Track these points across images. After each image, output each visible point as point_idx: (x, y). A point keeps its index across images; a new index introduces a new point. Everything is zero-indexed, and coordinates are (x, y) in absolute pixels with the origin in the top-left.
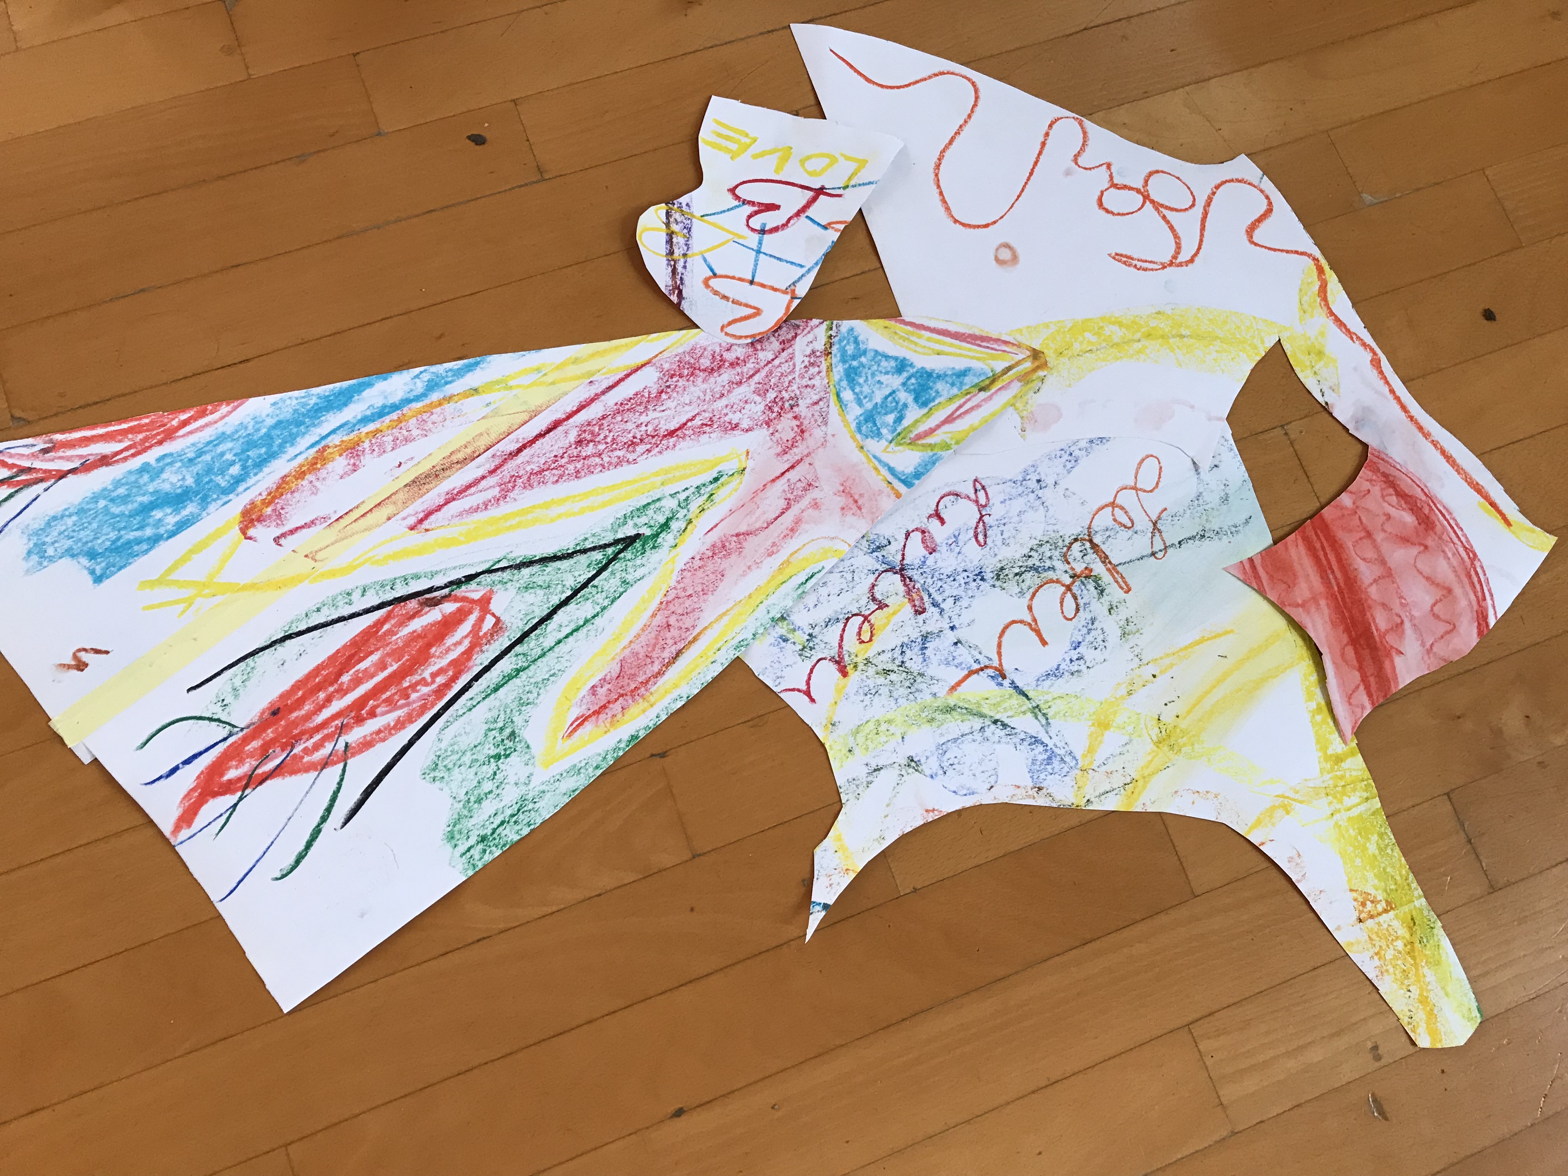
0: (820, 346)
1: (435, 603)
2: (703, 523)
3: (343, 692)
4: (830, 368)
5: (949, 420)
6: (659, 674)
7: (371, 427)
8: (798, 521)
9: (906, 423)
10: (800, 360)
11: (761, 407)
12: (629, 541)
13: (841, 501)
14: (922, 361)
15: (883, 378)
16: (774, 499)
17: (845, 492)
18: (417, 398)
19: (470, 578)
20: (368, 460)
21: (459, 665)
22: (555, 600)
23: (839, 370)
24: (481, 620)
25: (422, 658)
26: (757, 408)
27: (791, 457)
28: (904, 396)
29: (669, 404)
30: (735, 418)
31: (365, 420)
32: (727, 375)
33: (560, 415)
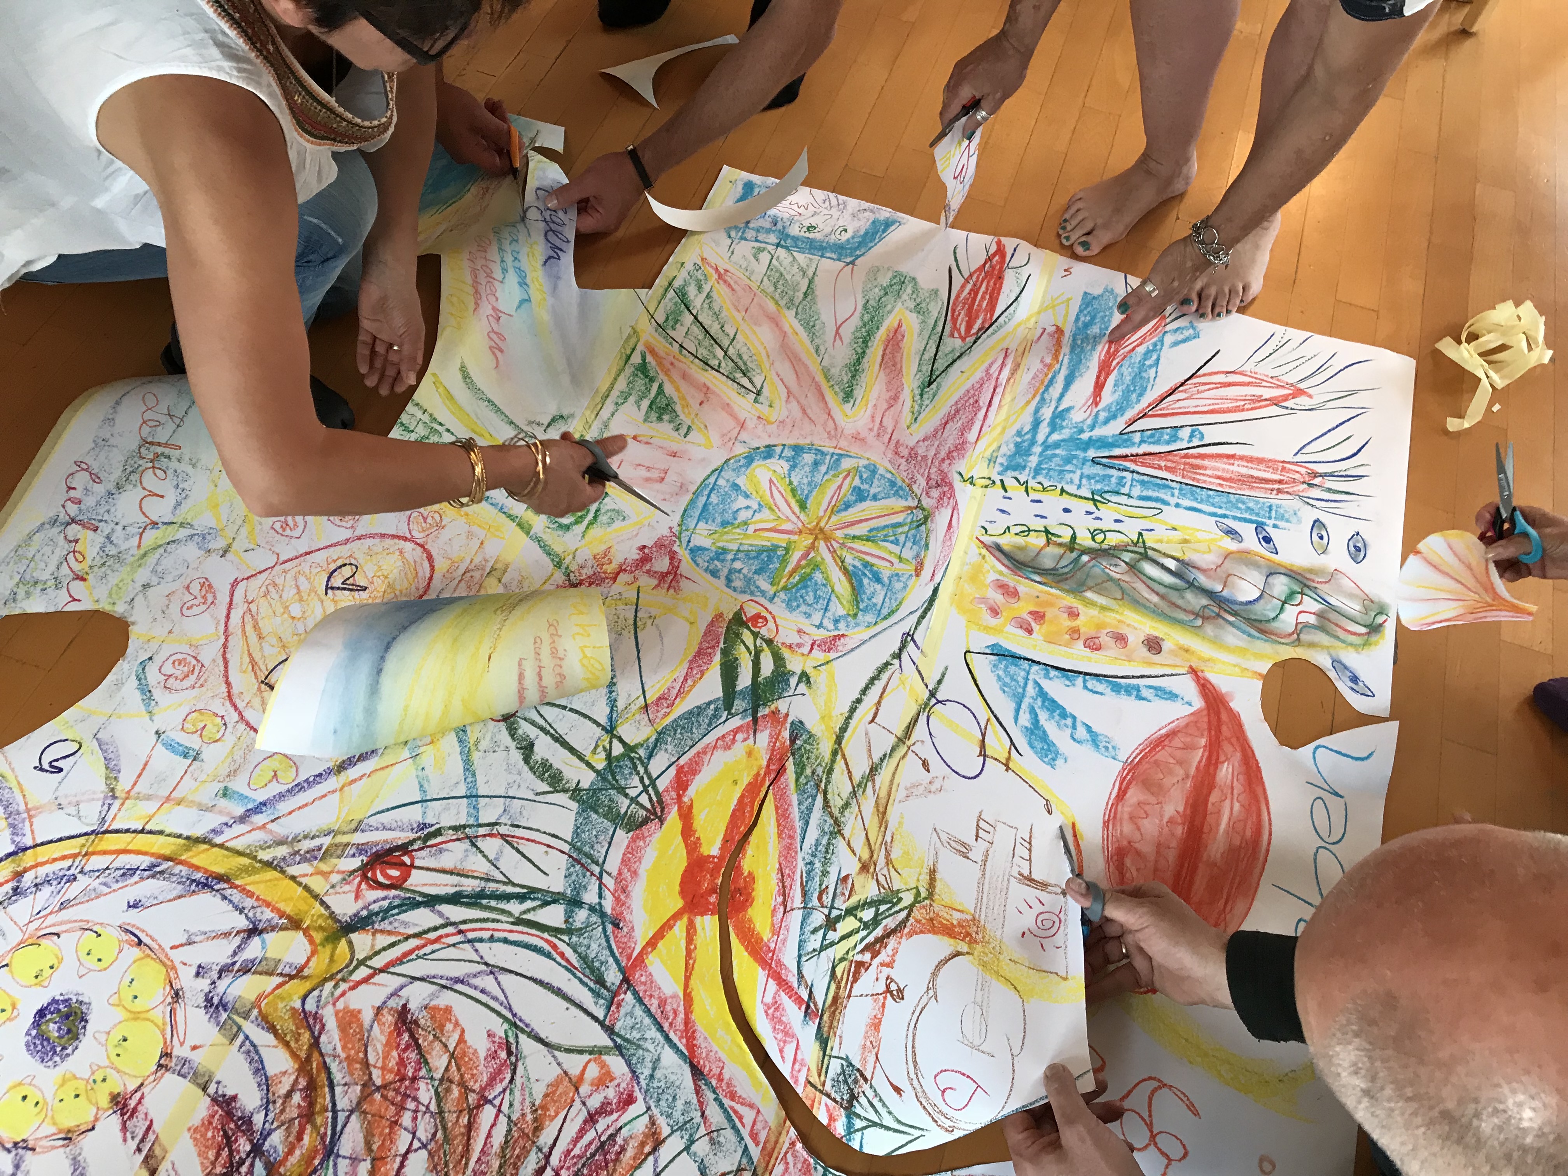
0: (915, 487)
1: (979, 330)
2: (908, 403)
3: (985, 293)
4: (904, 481)
5: (840, 487)
6: (885, 350)
7: (1050, 376)
8: (873, 421)
9: (857, 478)
10: (918, 476)
11: (920, 452)
12: (930, 383)
13: (862, 436)
14: (868, 504)
15: (878, 490)
16: (889, 423)
17: (863, 440)
18: (1043, 393)
19: (975, 342)
20: (1041, 366)
21: (954, 320)
22: (940, 353)
23: (900, 483)
24: (960, 334)
26: (921, 451)
27: (893, 442)
28: (865, 487)
29: (955, 432)
30: (926, 443)
31: (1054, 377)
32: (943, 454)
33: (991, 409)
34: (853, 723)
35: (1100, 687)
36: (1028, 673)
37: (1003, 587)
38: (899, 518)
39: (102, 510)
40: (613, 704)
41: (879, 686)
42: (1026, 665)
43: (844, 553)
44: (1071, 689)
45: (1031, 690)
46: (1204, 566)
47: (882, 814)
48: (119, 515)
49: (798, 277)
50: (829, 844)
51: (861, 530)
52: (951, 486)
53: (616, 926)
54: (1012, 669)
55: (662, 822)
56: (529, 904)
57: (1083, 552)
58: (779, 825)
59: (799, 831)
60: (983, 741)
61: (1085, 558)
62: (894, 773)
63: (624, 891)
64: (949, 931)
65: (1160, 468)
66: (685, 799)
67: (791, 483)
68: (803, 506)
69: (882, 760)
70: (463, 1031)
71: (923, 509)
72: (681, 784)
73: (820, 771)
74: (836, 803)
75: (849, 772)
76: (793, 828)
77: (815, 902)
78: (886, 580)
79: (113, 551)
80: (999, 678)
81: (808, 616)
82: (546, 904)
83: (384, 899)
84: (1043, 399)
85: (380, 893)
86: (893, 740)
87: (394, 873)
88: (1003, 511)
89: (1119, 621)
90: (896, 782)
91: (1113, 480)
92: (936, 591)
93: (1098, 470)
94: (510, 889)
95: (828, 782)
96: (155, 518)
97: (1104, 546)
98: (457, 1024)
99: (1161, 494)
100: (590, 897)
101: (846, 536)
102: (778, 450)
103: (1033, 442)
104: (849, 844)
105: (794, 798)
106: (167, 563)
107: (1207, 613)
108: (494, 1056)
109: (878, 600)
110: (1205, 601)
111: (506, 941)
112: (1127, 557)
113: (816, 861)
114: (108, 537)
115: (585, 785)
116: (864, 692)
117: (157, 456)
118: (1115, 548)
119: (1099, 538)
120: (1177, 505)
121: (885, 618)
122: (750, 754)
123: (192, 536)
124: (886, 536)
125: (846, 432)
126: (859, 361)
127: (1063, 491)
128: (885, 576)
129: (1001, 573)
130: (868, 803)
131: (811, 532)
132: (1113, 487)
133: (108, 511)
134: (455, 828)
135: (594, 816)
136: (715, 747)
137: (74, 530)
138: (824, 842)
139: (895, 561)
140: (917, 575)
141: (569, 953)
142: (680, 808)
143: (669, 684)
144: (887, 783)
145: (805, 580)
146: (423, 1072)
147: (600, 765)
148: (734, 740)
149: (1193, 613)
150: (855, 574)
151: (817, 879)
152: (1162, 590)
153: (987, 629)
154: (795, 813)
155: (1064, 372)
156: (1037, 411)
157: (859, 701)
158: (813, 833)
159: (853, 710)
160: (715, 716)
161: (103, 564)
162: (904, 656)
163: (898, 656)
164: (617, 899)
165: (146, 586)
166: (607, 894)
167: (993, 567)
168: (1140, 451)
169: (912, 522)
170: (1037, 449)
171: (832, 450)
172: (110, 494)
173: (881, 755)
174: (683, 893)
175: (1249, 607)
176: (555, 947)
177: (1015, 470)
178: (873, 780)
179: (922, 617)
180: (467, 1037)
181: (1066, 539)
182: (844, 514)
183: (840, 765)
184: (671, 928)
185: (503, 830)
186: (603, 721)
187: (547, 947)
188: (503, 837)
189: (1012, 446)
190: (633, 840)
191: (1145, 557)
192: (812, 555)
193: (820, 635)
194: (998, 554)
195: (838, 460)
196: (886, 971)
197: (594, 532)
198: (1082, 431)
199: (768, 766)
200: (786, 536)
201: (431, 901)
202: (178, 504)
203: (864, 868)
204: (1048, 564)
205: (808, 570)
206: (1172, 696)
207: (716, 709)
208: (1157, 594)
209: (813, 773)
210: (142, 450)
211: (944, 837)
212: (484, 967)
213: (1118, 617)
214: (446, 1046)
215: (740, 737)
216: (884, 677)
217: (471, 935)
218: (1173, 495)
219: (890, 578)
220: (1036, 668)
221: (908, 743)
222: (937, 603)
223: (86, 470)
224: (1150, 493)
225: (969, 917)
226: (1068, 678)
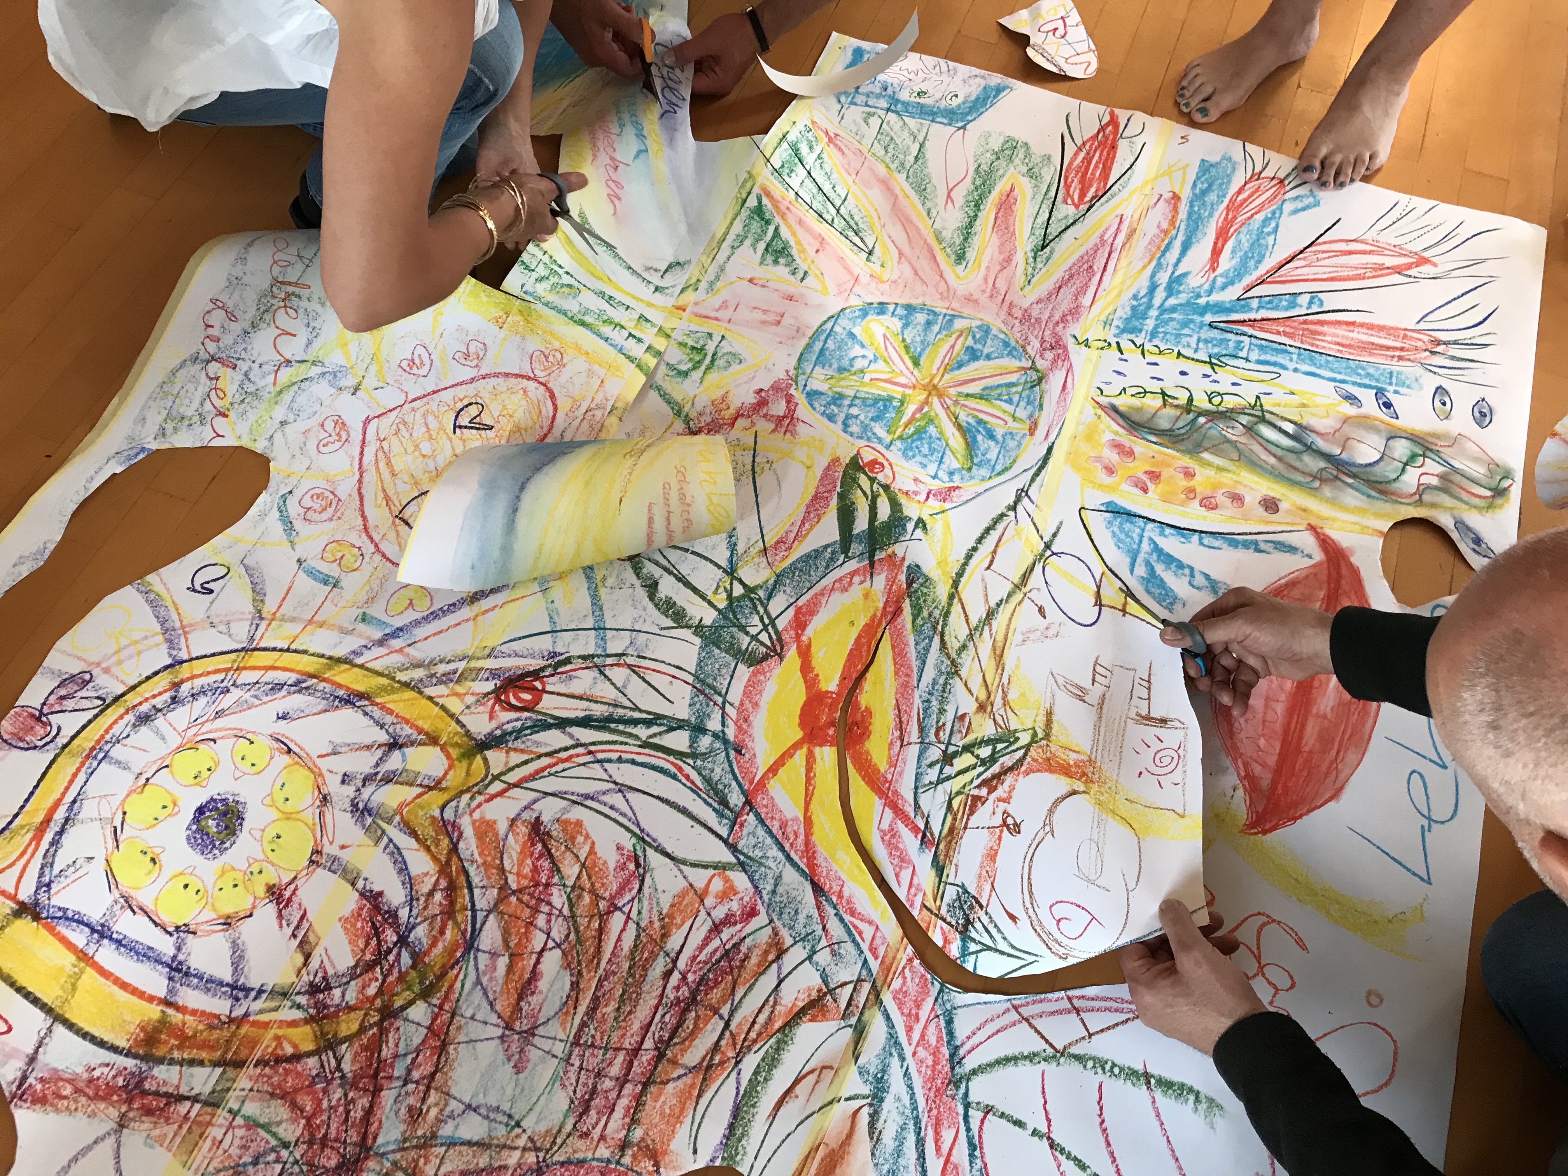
0: (1029, 348)
1: (1093, 198)
2: (1022, 266)
3: (1098, 162)
4: (1017, 342)
5: (953, 346)
6: (997, 213)
7: (1166, 241)
8: (986, 283)
9: (970, 337)
10: (1032, 338)
11: (1033, 314)
12: (1043, 247)
13: (975, 297)
14: (981, 363)
15: (991, 350)
16: (1002, 285)
17: (976, 301)
18: (1160, 258)
19: (1088, 210)
20: (1157, 231)
21: (1068, 186)
22: (1053, 218)
23: (1013, 343)
24: (1073, 201)
25: (1082, 181)
26: (1035, 313)
27: (1007, 303)
28: (978, 346)
29: (1069, 296)
30: (1040, 305)
31: (1170, 242)
32: (1057, 317)
33: (1106, 274)
34: (969, 569)
35: (1216, 543)
36: (1143, 530)
37: (1118, 447)
38: (1013, 378)
39: (239, 348)
40: (733, 547)
41: (994, 535)
42: (1141, 522)
43: (958, 410)
44: (1187, 545)
45: (1146, 546)
46: (1322, 430)
47: (999, 658)
48: (255, 353)
49: (909, 141)
50: (946, 684)
51: (974, 388)
52: (1065, 348)
53: (739, 752)
54: (1127, 526)
55: (781, 658)
56: (655, 729)
57: (1200, 414)
58: (895, 664)
59: (915, 670)
60: (1098, 592)
61: (1202, 420)
62: (1010, 619)
63: (746, 721)
64: (1065, 770)
65: (1278, 333)
66: (804, 638)
67: (904, 340)
68: (916, 363)
69: (998, 605)
70: (593, 843)
71: (1037, 371)
72: (800, 623)
73: (937, 613)
74: (953, 645)
75: (966, 616)
76: (910, 667)
77: (932, 738)
78: (999, 437)
79: (251, 388)
80: (1114, 533)
81: (924, 466)
82: (671, 729)
83: (517, 720)
84: (1159, 265)
85: (513, 715)
86: (1009, 587)
87: (527, 696)
88: (1119, 373)
89: (1236, 482)
90: (1012, 627)
91: (1231, 344)
92: (1050, 450)
93: (1215, 333)
94: (637, 715)
95: (945, 625)
96: (288, 356)
97: (1221, 408)
98: (587, 837)
99: (1279, 359)
100: (714, 724)
101: (960, 394)
102: (891, 308)
103: (1149, 306)
104: (966, 685)
105: (911, 639)
106: (302, 399)
107: (1325, 475)
108: (623, 867)
109: (992, 455)
110: (1322, 464)
111: (633, 762)
112: (1244, 419)
113: (933, 699)
114: (246, 375)
115: (707, 622)
116: (980, 540)
117: (288, 295)
118: (1232, 410)
119: (1217, 400)
120: (1296, 370)
121: (999, 474)
122: (866, 596)
123: (324, 374)
124: (1000, 395)
125: (959, 293)
126: (970, 225)
127: (1179, 354)
128: (999, 433)
129: (1116, 433)
130: (985, 646)
131: (924, 387)
132: (1230, 351)
133: (245, 349)
134: (584, 658)
135: (717, 651)
136: (832, 589)
137: (214, 367)
138: (941, 681)
139: (1009, 419)
140: (1032, 434)
141: (694, 775)
142: (798, 648)
143: (786, 528)
144: (1004, 627)
145: (920, 433)
146: (556, 880)
147: (722, 605)
148: (850, 584)
149: (1310, 475)
150: (969, 430)
151: (934, 716)
152: (1279, 452)
153: (1101, 487)
154: (912, 653)
155: (1181, 238)
156: (1153, 276)
157: (974, 549)
158: (929, 673)
159: (969, 557)
160: (832, 559)
161: (243, 401)
162: (1019, 508)
163: (1013, 508)
164: (740, 728)
165: (283, 423)
166: (729, 722)
167: (1109, 427)
168: (1259, 316)
169: (1026, 382)
170: (1153, 313)
171: (944, 311)
172: (246, 332)
173: (997, 600)
174: (803, 724)
175: (1369, 469)
176: (680, 769)
177: (1131, 332)
178: (990, 625)
179: (1037, 474)
180: (597, 848)
181: (1183, 399)
182: (956, 372)
183: (956, 608)
184: (791, 756)
185: (630, 660)
186: (724, 563)
187: (673, 770)
188: (630, 666)
189: (1128, 309)
190: (754, 674)
191: (1263, 420)
192: (926, 409)
193: (936, 485)
194: (1113, 414)
195: (951, 321)
196: (1002, 806)
197: (712, 377)
198: (1199, 296)
199: (884, 608)
200: (901, 389)
201: (562, 724)
202: (309, 343)
203: (982, 708)
204: (1165, 424)
205: (922, 423)
206: (1292, 549)
207: (833, 553)
208: (1275, 456)
209: (930, 615)
210: (275, 289)
211: (1061, 681)
212: (612, 786)
213: (1235, 478)
214: (577, 857)
215: (856, 579)
216: (1000, 527)
217: (600, 756)
218: (1291, 360)
219: (1003, 436)
220: (1151, 525)
221: (1024, 590)
222: (1051, 462)
223: (222, 308)
224: (1268, 357)
225: (1085, 758)
226: (1183, 536)
